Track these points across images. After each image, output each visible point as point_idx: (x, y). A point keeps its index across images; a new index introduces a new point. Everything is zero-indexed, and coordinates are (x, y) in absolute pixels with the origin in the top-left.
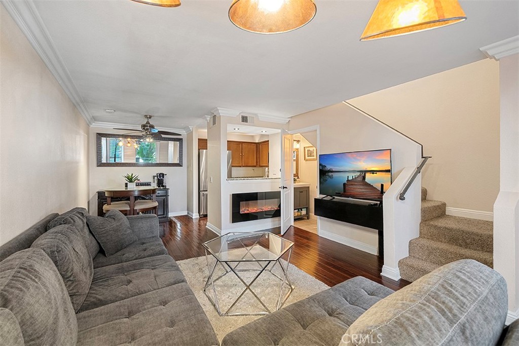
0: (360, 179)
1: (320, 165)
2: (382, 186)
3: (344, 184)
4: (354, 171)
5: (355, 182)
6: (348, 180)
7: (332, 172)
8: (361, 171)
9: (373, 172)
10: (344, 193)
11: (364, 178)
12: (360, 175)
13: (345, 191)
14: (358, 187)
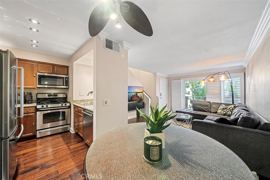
0: (136, 95)
2: (141, 96)
3: (131, 97)
4: (134, 92)
5: (134, 96)
6: (132, 96)
8: (136, 92)
9: (139, 93)
13: (131, 100)
14: (135, 98)
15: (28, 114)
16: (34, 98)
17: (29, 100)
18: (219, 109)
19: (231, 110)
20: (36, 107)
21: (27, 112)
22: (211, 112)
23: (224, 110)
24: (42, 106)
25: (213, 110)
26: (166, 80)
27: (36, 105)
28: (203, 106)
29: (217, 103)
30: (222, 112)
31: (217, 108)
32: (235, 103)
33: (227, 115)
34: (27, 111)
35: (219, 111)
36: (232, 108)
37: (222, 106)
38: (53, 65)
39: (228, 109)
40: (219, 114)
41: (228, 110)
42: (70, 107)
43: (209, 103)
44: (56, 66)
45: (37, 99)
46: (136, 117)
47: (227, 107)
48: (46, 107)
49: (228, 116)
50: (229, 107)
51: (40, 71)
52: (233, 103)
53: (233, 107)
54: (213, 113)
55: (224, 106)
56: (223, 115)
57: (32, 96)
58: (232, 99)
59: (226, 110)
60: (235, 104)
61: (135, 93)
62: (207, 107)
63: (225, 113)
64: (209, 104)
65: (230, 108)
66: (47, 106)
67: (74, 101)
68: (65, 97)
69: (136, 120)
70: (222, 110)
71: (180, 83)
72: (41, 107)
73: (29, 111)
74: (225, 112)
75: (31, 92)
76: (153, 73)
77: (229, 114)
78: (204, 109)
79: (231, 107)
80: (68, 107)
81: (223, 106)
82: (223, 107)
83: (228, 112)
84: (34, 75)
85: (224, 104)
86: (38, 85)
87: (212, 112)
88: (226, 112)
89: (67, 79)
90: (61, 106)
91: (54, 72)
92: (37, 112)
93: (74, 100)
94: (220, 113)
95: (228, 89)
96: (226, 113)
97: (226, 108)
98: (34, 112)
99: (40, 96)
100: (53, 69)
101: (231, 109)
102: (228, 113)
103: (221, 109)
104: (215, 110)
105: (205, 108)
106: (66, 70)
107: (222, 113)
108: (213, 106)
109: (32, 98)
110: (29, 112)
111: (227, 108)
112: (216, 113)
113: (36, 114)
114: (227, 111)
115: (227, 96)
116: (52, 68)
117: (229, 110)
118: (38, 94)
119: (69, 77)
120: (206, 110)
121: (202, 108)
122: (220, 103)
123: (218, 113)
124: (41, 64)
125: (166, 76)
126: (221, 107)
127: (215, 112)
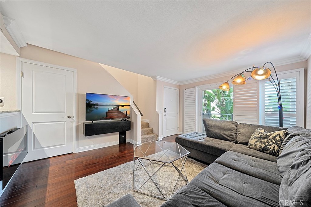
0: (116, 109)
1: (87, 100)
2: (126, 112)
3: (107, 113)
4: (113, 105)
5: (113, 111)
6: (109, 110)
7: (98, 105)
8: (116, 105)
9: (122, 106)
10: (107, 118)
11: (118, 109)
12: (116, 107)
13: (107, 116)
14: (115, 114)
18: (253, 136)
19: (278, 141)
22: (236, 142)
23: (263, 141)
25: (240, 138)
26: (176, 89)
28: (224, 129)
29: (250, 125)
30: (258, 143)
31: (249, 134)
32: (284, 126)
33: (268, 151)
35: (252, 142)
36: (280, 137)
37: (258, 132)
39: (271, 137)
40: (251, 147)
41: (272, 141)
43: (234, 124)
46: (119, 144)
47: (269, 134)
49: (271, 153)
50: (274, 135)
52: (281, 125)
53: (281, 134)
54: (240, 143)
55: (263, 131)
56: (260, 151)
58: (278, 119)
59: (266, 140)
60: (286, 129)
61: (115, 107)
62: (230, 132)
63: (263, 146)
64: (234, 126)
65: (274, 138)
69: (118, 148)
70: (257, 140)
71: (194, 92)
74: (265, 144)
76: (151, 77)
77: (274, 149)
78: (225, 136)
79: (277, 135)
81: (260, 131)
82: (260, 134)
83: (270, 145)
85: (263, 127)
87: (239, 141)
88: (267, 144)
94: (253, 146)
95: (272, 104)
96: (266, 146)
97: (267, 137)
101: (278, 138)
102: (269, 147)
103: (257, 138)
104: (244, 139)
105: (227, 133)
107: (258, 147)
108: (241, 130)
111: (269, 136)
112: (246, 144)
114: (268, 142)
115: (271, 113)
117: (274, 142)
120: (229, 138)
121: (222, 133)
122: (255, 126)
123: (250, 145)
125: (175, 83)
126: (256, 134)
127: (244, 142)
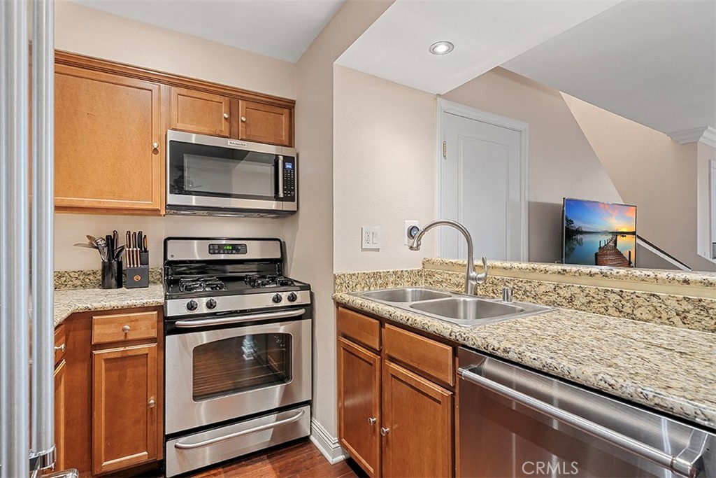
0: (612, 244)
2: (630, 252)
3: (596, 254)
4: (606, 233)
5: (606, 249)
6: (600, 248)
7: (582, 233)
8: (612, 233)
9: (623, 234)
11: (616, 243)
12: (612, 239)
15: (127, 348)
16: (156, 262)
17: (135, 272)
20: (161, 309)
21: (122, 338)
24: (191, 307)
27: (162, 300)
34: (123, 330)
38: (233, 96)
42: (309, 311)
44: (243, 99)
45: (164, 265)
48: (206, 311)
51: (179, 126)
57: (146, 251)
66: (210, 305)
67: (338, 281)
68: (279, 256)
72: (187, 312)
73: (133, 329)
75: (140, 233)
80: (301, 311)
84: (155, 145)
86: (171, 193)
89: (289, 166)
90: (271, 304)
91: (234, 130)
92: (167, 337)
93: (336, 272)
98: (153, 334)
99: (178, 252)
100: (230, 114)
106: (284, 119)
109: (145, 262)
110: (129, 337)
113: (162, 347)
116: (228, 110)
118: (169, 242)
119: (298, 155)
124: (184, 91)
